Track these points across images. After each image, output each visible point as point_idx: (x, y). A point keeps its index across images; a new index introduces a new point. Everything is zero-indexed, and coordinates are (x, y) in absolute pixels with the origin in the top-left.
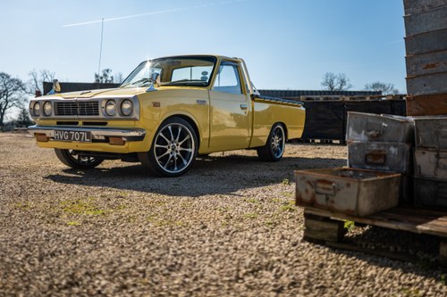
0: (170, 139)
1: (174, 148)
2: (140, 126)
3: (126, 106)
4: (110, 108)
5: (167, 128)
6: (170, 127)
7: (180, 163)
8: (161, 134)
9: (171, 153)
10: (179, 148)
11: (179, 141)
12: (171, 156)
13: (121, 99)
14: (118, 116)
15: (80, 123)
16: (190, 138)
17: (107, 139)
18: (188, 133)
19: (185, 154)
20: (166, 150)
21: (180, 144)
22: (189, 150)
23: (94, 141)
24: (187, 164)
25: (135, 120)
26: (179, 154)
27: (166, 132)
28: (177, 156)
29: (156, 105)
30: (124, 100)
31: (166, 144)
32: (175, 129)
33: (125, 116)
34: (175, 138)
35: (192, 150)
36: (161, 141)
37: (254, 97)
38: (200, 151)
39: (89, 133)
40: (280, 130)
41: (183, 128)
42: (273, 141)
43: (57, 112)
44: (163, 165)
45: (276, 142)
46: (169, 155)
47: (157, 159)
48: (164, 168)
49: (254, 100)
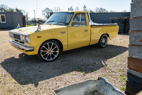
0: (48, 48)
1: (50, 51)
3: (27, 38)
4: (23, 38)
6: (48, 44)
7: (53, 56)
8: (44, 47)
9: (49, 53)
10: (52, 51)
11: (52, 49)
12: (48, 54)
13: (25, 35)
14: (25, 41)
15: (19, 41)
18: (56, 46)
19: (55, 53)
20: (46, 52)
22: (57, 51)
24: (56, 56)
25: (30, 43)
26: (52, 53)
27: (46, 46)
28: (51, 54)
29: (39, 37)
30: (26, 36)
31: (46, 50)
32: (50, 45)
33: (27, 42)
34: (50, 48)
35: (58, 51)
36: (44, 49)
37: (91, 26)
38: (64, 50)
39: (18, 46)
40: (105, 36)
41: (54, 44)
42: (102, 41)
43: (14, 37)
44: (45, 58)
45: (103, 41)
46: (47, 54)
47: (42, 56)
48: (46, 59)
49: (91, 27)
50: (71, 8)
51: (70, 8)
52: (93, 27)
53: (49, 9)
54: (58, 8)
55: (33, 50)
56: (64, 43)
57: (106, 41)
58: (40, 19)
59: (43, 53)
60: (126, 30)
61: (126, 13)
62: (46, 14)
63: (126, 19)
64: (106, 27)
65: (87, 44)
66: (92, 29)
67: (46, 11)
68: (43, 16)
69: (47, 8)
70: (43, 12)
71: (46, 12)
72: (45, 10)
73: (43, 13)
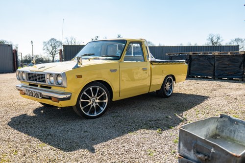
0: (91, 96)
1: (94, 101)
3: (60, 79)
6: (91, 89)
7: (98, 109)
8: (85, 93)
9: (92, 104)
10: (97, 101)
11: (97, 96)
12: (92, 106)
13: (56, 74)
14: (55, 84)
15: (39, 85)
16: (105, 94)
17: (50, 98)
18: (103, 92)
19: (101, 104)
20: (88, 102)
21: (98, 98)
22: (105, 101)
23: (43, 98)
24: (103, 109)
25: (64, 87)
26: (97, 104)
27: (89, 92)
29: (79, 77)
30: (58, 75)
31: (88, 99)
32: (95, 90)
33: (59, 85)
34: (94, 95)
36: (85, 97)
37: (152, 62)
38: (113, 100)
39: (40, 94)
40: (170, 79)
41: (100, 89)
42: (166, 86)
43: (28, 78)
44: (87, 112)
45: (168, 86)
46: (90, 105)
47: (82, 108)
48: (87, 114)
49: (151, 64)
50: (96, 39)
51: (94, 39)
52: (153, 63)
53: (56, 40)
54: (72, 39)
55: (69, 99)
56: (115, 88)
57: (171, 87)
58: (40, 57)
59: (84, 104)
60: (191, 72)
61: (192, 47)
62: (50, 48)
63: (190, 56)
64: (171, 64)
65: (146, 91)
66: (153, 67)
67: (50, 44)
68: (45, 51)
69: (53, 39)
70: (46, 45)
71: (51, 45)
72: (49, 42)
73: (45, 47)
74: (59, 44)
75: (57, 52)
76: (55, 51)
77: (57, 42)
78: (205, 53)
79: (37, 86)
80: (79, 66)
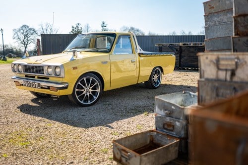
0: (85, 85)
1: (87, 90)
2: (66, 81)
3: (58, 70)
4: (50, 70)
5: (83, 80)
6: (85, 79)
7: (91, 98)
8: (79, 83)
9: (86, 93)
10: (91, 90)
11: (91, 86)
12: (86, 95)
14: (53, 75)
15: (36, 77)
16: (97, 84)
17: (49, 88)
18: (96, 82)
19: (94, 93)
20: (83, 92)
21: (91, 87)
22: (97, 90)
23: (42, 88)
24: (95, 98)
25: (62, 78)
26: (91, 93)
27: (83, 82)
28: (90, 94)
29: (75, 68)
30: (56, 67)
31: (83, 88)
32: (88, 80)
33: (57, 75)
34: (88, 85)
36: (79, 87)
37: (140, 54)
38: (105, 90)
41: (93, 79)
42: (154, 77)
44: (81, 101)
45: (156, 77)
46: (84, 94)
47: (77, 97)
49: (140, 56)
50: (77, 27)
51: (75, 26)
53: (28, 27)
54: (47, 25)
55: (66, 88)
56: (106, 79)
58: (9, 47)
59: (78, 93)
62: (22, 37)
64: (159, 56)
65: (134, 82)
67: (22, 31)
68: (15, 40)
69: (24, 26)
70: (16, 33)
71: (23, 33)
72: (20, 30)
73: (16, 35)
74: (32, 32)
75: (29, 42)
76: (28, 41)
77: (30, 29)
78: (195, 44)
79: (34, 77)
80: (74, 58)
